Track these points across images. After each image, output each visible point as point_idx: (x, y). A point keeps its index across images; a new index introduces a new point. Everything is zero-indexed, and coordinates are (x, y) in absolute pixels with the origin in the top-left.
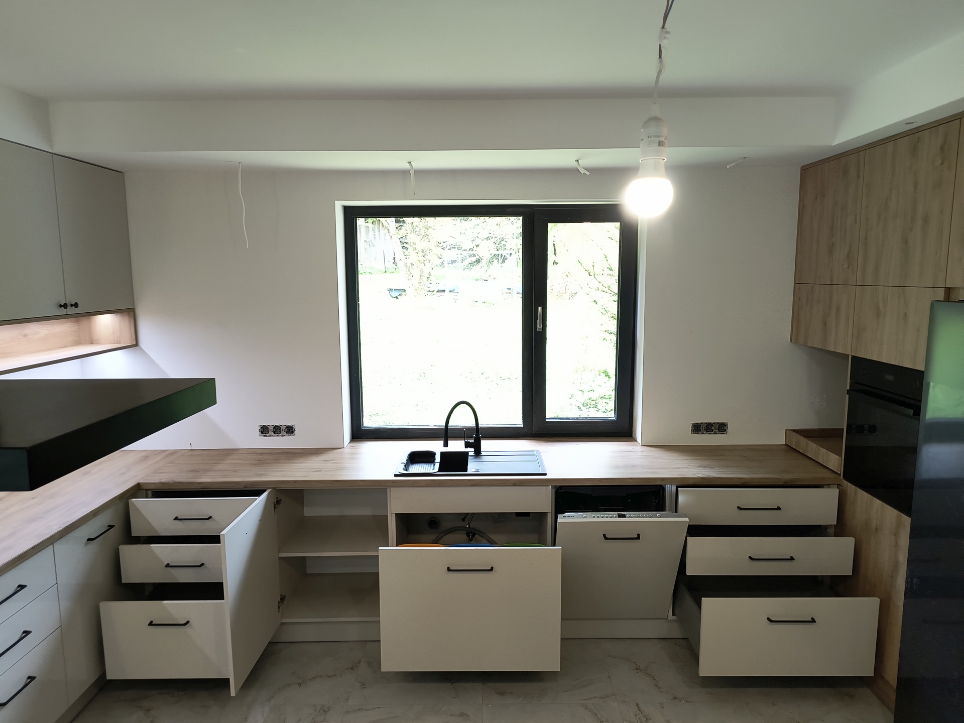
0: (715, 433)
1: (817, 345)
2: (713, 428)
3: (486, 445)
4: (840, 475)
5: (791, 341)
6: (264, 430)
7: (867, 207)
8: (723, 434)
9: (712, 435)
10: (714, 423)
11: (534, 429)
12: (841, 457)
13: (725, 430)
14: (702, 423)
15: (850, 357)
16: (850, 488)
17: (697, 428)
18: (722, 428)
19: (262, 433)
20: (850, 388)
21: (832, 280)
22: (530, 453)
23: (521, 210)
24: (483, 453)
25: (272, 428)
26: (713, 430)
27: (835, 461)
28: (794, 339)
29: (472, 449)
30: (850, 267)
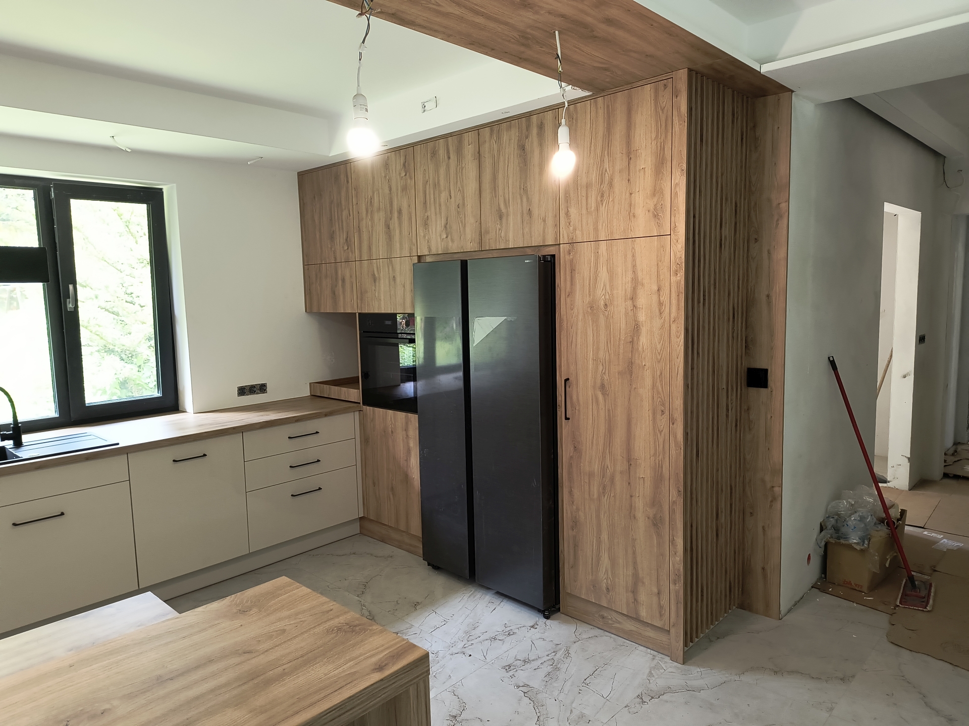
0: (257, 393)
1: (329, 310)
2: (255, 389)
3: (25, 438)
4: (360, 403)
5: (306, 311)
7: (357, 204)
8: (264, 393)
9: (256, 395)
10: (256, 385)
11: (74, 416)
12: (359, 389)
13: (265, 390)
14: (246, 386)
15: (357, 314)
16: (369, 409)
17: (242, 391)
18: (262, 388)
21: (335, 259)
23: (33, 182)
24: (25, 444)
26: (255, 391)
27: (354, 394)
28: (309, 309)
29: (11, 442)
30: (349, 248)
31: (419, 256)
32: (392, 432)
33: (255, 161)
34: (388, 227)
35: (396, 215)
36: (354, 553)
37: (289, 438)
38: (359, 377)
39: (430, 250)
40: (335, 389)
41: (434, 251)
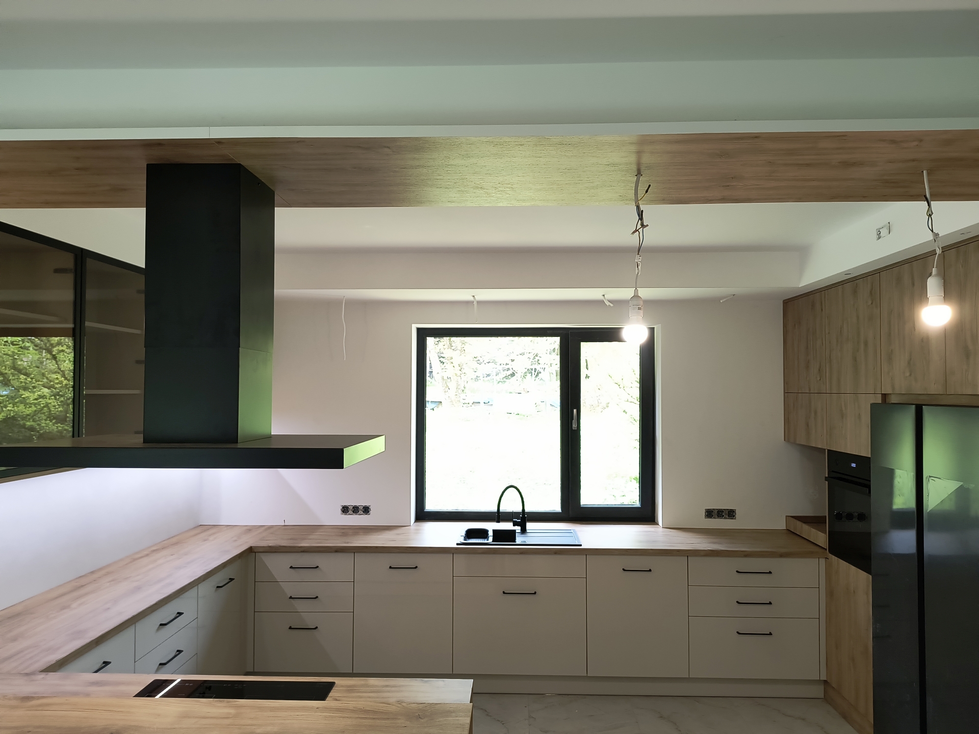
0: (725, 518)
1: (803, 442)
2: (723, 514)
3: (530, 526)
4: (826, 549)
5: (785, 440)
6: (345, 510)
7: (829, 334)
8: (732, 519)
9: (723, 520)
10: (724, 509)
11: (572, 515)
12: (826, 533)
13: (734, 516)
14: (714, 509)
15: (826, 450)
16: (834, 558)
17: (710, 514)
18: (731, 514)
19: (343, 512)
20: (828, 475)
21: (810, 390)
22: (569, 532)
23: (559, 331)
24: (528, 531)
25: (351, 508)
26: (723, 516)
27: (822, 538)
28: (787, 438)
29: (519, 528)
30: (821, 379)
31: (885, 394)
32: (854, 592)
33: (727, 298)
34: (855, 359)
35: (862, 346)
36: (803, 719)
37: (737, 572)
38: (826, 516)
39: (893, 388)
40: (806, 527)
41: (897, 391)
